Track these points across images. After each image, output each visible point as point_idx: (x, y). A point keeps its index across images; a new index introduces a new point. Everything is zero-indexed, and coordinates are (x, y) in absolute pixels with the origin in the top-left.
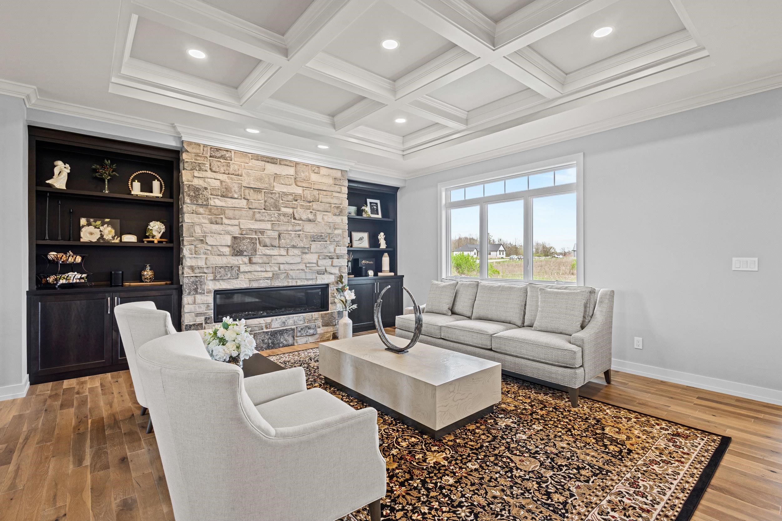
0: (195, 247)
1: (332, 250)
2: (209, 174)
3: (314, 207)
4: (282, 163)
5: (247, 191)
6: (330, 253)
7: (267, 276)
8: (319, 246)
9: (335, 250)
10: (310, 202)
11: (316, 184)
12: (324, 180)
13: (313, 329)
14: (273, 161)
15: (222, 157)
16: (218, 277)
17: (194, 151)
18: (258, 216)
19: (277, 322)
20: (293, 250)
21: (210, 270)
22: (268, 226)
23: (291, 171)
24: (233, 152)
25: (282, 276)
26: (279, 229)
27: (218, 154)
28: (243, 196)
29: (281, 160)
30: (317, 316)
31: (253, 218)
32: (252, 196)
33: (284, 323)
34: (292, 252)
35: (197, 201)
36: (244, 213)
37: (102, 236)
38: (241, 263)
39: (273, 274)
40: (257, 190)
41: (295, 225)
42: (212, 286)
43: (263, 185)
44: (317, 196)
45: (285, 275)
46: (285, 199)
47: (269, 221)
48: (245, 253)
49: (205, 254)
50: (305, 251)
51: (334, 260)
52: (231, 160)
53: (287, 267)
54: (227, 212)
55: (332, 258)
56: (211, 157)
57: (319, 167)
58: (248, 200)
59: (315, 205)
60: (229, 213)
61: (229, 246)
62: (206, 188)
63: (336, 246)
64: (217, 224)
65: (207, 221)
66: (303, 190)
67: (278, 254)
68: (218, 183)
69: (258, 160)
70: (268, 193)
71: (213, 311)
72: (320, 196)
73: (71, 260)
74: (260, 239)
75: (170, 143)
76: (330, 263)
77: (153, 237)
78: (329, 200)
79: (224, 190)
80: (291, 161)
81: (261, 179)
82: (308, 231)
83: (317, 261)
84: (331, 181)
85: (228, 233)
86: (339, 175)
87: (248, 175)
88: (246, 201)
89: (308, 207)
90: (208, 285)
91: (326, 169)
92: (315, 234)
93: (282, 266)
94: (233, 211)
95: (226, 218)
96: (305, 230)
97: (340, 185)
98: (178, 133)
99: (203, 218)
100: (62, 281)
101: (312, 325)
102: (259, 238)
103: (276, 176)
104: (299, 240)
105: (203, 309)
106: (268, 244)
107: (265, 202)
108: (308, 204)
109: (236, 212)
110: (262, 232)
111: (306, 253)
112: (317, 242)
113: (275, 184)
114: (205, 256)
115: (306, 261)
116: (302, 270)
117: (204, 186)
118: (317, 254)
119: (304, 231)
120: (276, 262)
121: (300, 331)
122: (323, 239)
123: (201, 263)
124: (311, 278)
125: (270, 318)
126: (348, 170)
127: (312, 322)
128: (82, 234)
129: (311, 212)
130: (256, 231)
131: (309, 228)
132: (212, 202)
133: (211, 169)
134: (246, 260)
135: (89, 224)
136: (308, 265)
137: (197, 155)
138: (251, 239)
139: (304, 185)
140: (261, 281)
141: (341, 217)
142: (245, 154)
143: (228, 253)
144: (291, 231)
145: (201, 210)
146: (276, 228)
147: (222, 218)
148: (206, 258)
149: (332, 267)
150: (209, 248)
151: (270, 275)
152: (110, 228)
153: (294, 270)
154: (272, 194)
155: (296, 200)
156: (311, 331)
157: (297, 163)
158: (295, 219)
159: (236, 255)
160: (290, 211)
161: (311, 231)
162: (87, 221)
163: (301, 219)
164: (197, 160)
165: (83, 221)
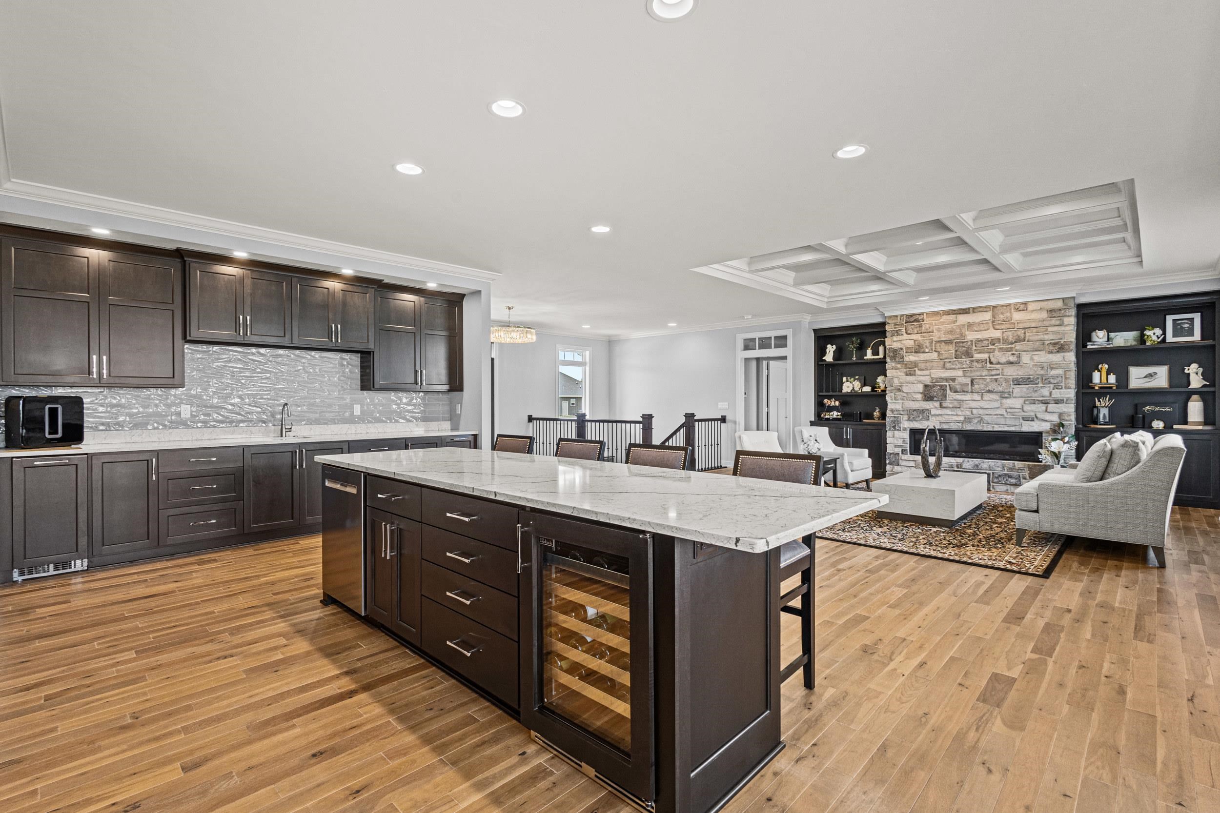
0: (895, 394)
1: (1047, 394)
2: (905, 336)
3: (1018, 348)
4: (976, 311)
5: (938, 345)
6: (1043, 397)
7: (957, 419)
8: (1025, 390)
9: (1051, 393)
10: (1012, 344)
11: (1021, 323)
12: (1035, 316)
13: (1016, 479)
14: (965, 311)
15: (917, 321)
16: (911, 418)
17: (893, 322)
18: (948, 365)
19: (968, 464)
20: (988, 394)
21: (906, 412)
22: (960, 373)
23: (988, 316)
24: (925, 315)
25: (976, 421)
26: (972, 375)
27: (912, 319)
28: (934, 349)
29: (974, 309)
30: (1022, 466)
31: (944, 367)
32: (943, 348)
33: (977, 465)
34: (987, 396)
35: (895, 360)
36: (935, 364)
37: (853, 388)
38: (933, 407)
39: (965, 418)
40: (948, 342)
41: (991, 370)
42: (907, 425)
43: (954, 337)
44: (1022, 336)
45: (979, 419)
46: (980, 345)
47: (959, 368)
48: (935, 399)
49: (902, 399)
50: (1004, 395)
51: (1049, 405)
52: (923, 321)
53: (981, 412)
54: (919, 365)
55: (1048, 403)
56: (906, 323)
57: (1025, 304)
58: (939, 352)
59: (1018, 346)
60: (922, 365)
61: (921, 393)
62: (902, 349)
63: (1054, 389)
64: (911, 375)
65: (904, 374)
66: (1003, 332)
67: (970, 399)
68: (911, 343)
69: (949, 314)
70: (959, 342)
71: (908, 445)
72: (1027, 334)
73: (833, 404)
74: (951, 386)
75: (879, 320)
76: (1044, 408)
77: (879, 387)
78: (1041, 337)
79: (917, 347)
80: (986, 307)
81: (951, 332)
82: (1009, 374)
83: (1023, 406)
84: (1044, 315)
85: (920, 382)
86: (1060, 304)
87: (939, 330)
88: (937, 353)
89: (1009, 350)
90: (904, 424)
91: (1037, 303)
92: (1019, 377)
93: (975, 411)
94: (924, 364)
95: (919, 370)
96: (1005, 374)
97: (1059, 317)
98: (881, 312)
99: (900, 372)
100: (826, 417)
101: (1015, 474)
102: (949, 385)
103: (970, 325)
104: (997, 384)
105: (900, 442)
106: (959, 390)
107: (956, 351)
108: (1010, 346)
109: (928, 364)
110: (953, 380)
111: (1006, 398)
112: (1023, 386)
113: (967, 333)
114: (902, 401)
115: (1007, 406)
116: (1001, 415)
117: (900, 347)
118: (1024, 399)
119: (1003, 375)
120: (968, 406)
121: (997, 478)
122: (1031, 381)
123: (899, 407)
124: (1014, 424)
125: (962, 459)
126: (1074, 295)
127: (1014, 470)
128: (843, 388)
129: (1013, 354)
130: (947, 380)
131: (1012, 372)
132: (906, 359)
133: (906, 333)
134: (937, 404)
135: (847, 381)
136: (1009, 410)
137: (896, 324)
138: (941, 386)
139: (1003, 327)
140: (952, 424)
141: (1062, 354)
142: (937, 313)
143: (920, 399)
144: (986, 376)
145: (899, 366)
146: (968, 374)
147: (915, 370)
148: (903, 403)
149: (1047, 413)
150: (905, 395)
151: (962, 418)
152: (858, 383)
153: (991, 415)
154: (963, 342)
155: (994, 344)
156: (1013, 481)
157: (994, 307)
158: (991, 363)
159: (927, 400)
160: (985, 356)
161: (1014, 374)
162: (847, 379)
163: (999, 363)
164: (895, 328)
165: (844, 379)
